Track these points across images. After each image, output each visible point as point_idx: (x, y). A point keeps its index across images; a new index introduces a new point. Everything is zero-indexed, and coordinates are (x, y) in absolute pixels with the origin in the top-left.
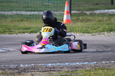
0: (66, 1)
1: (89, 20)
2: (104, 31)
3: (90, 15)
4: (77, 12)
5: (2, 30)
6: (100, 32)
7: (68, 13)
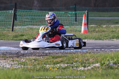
0: (84, 15)
1: (104, 31)
2: (113, 38)
3: (105, 28)
4: (95, 26)
5: (27, 38)
6: (110, 38)
7: (85, 24)
